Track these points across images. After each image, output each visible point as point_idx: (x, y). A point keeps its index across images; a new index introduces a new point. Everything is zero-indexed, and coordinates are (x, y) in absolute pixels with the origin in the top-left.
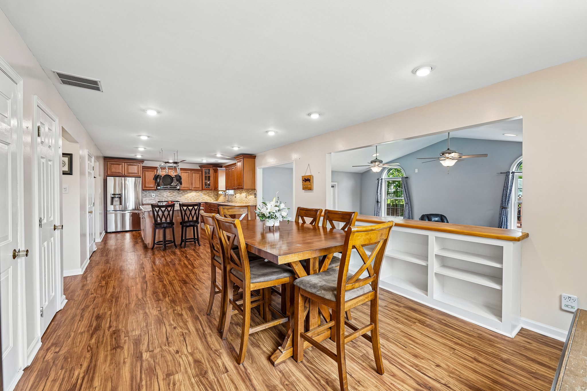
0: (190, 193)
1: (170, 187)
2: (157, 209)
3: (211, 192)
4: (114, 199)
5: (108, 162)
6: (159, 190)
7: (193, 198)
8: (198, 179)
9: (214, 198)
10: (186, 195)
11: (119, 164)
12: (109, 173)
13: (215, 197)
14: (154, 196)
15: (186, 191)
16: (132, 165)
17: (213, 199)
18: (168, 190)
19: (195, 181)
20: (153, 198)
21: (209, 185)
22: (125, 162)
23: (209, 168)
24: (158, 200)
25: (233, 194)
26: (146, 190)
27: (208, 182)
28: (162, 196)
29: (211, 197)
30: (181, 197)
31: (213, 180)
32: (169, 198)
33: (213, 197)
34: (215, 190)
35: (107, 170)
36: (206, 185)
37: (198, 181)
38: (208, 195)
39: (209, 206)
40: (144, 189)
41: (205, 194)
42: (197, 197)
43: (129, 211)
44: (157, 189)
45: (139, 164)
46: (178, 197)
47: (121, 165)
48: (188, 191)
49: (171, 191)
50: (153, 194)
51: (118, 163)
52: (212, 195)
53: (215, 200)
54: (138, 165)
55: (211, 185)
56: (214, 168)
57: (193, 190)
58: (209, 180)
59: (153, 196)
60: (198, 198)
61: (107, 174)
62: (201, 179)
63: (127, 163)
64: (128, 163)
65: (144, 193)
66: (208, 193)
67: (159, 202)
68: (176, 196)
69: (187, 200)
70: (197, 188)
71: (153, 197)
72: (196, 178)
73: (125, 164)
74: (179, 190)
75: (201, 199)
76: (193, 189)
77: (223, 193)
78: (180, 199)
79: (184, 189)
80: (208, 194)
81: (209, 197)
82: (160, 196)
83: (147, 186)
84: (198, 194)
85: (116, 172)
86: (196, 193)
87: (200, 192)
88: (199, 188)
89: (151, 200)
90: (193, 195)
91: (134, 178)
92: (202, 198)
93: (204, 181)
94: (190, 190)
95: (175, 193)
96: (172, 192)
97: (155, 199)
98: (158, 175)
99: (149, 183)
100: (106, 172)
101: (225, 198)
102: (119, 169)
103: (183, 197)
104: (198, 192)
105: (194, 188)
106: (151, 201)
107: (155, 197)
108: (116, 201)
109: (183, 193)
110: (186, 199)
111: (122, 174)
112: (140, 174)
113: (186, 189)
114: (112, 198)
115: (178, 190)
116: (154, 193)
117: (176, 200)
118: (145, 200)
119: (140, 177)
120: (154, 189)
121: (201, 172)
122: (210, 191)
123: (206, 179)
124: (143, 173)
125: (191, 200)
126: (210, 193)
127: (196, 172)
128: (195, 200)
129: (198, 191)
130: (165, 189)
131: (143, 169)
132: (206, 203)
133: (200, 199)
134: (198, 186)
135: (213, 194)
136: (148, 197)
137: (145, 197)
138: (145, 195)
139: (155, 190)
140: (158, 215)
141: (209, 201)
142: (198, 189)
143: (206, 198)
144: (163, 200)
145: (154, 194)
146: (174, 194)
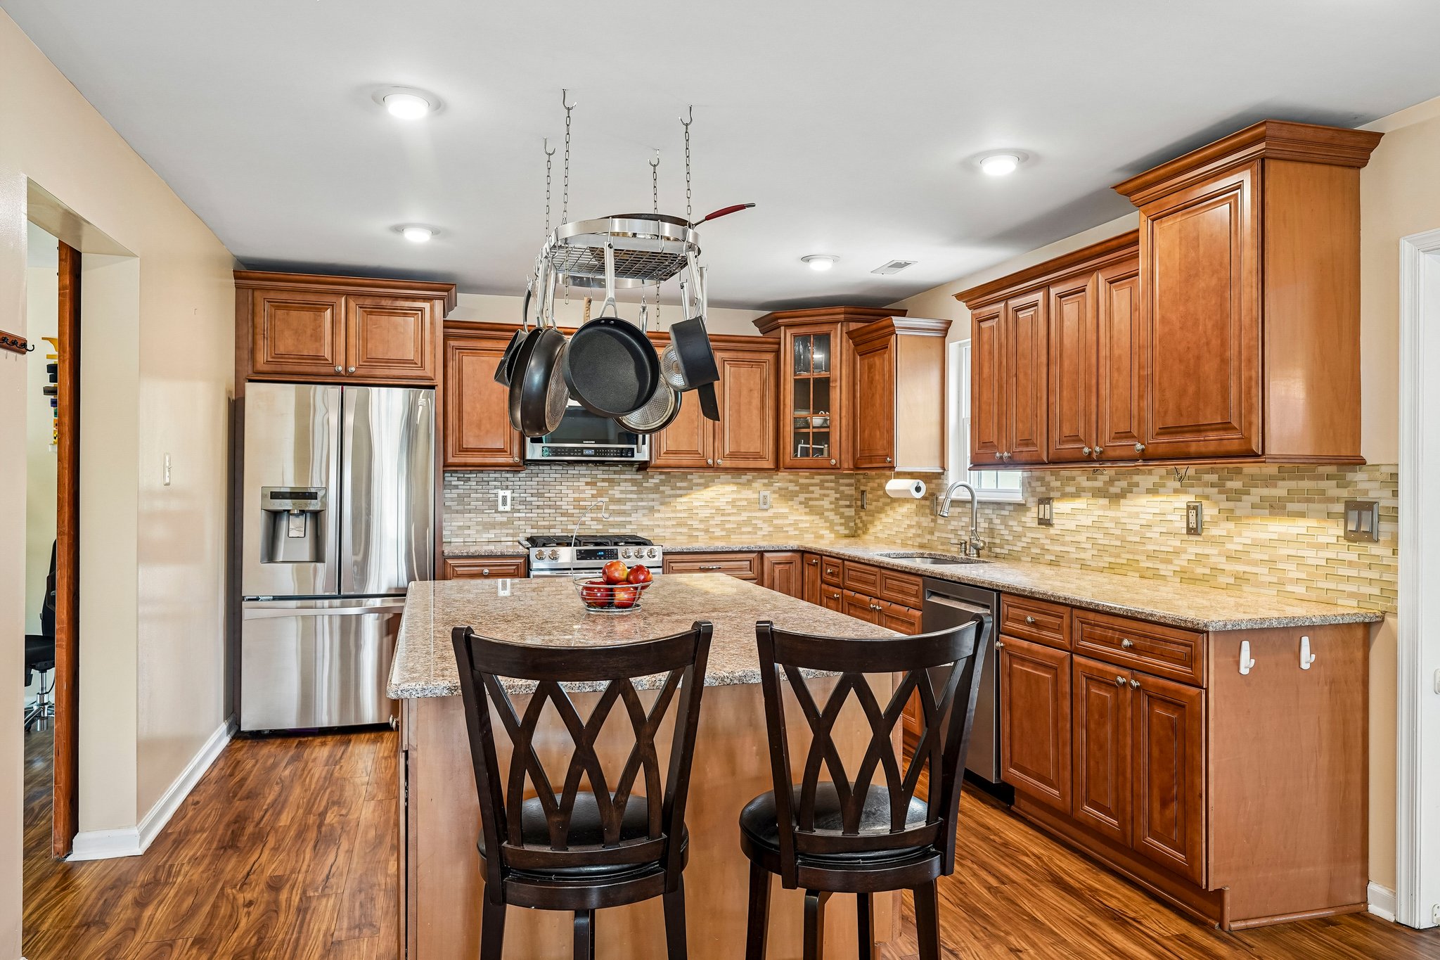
0: (706, 486)
1: (598, 452)
2: (519, 688)
3: (822, 486)
4: (284, 523)
5: (257, 294)
6: (534, 468)
7: (718, 519)
8: (756, 402)
9: (837, 519)
10: (682, 503)
11: (318, 308)
12: (261, 366)
13: (842, 515)
14: (508, 508)
15: (684, 477)
16: (393, 312)
17: (831, 529)
18: (582, 470)
19: (739, 412)
20: (499, 518)
21: (822, 437)
22: (348, 294)
23: (825, 329)
24: (531, 532)
25: (1018, 498)
26: (466, 465)
27: (817, 421)
28: (550, 507)
29: (820, 513)
30: (652, 510)
31: (844, 402)
32: (587, 519)
33: (831, 515)
34: (856, 468)
35: (250, 346)
36: (799, 437)
37: (756, 413)
38: (805, 503)
39: (835, 580)
40: (451, 460)
41: (787, 496)
42: (744, 516)
43: (377, 603)
44: (526, 463)
45: (426, 305)
46: (636, 510)
47: (329, 311)
48: (695, 478)
49: (599, 473)
50: (501, 493)
51: (312, 298)
52: (826, 503)
53: (843, 530)
54: (422, 310)
55: (835, 437)
56: (853, 326)
57: (726, 470)
58: (822, 404)
59: (504, 503)
60: (748, 522)
61: (250, 367)
62: (770, 402)
63: (361, 301)
64: (368, 302)
65: (456, 487)
66: (805, 488)
67: (533, 541)
68: (628, 506)
69: (684, 530)
70: (746, 456)
71: (501, 508)
72: (745, 392)
73: (352, 304)
74: (643, 466)
75: (766, 529)
76: (728, 464)
77: (918, 489)
78: (646, 521)
79: (673, 460)
80: (802, 497)
81: (813, 511)
82: (538, 507)
83: (470, 441)
84: (748, 494)
85: (302, 357)
86: (734, 488)
87: (758, 484)
88: (758, 456)
89: (493, 525)
90: (722, 502)
91: (399, 392)
92: (769, 520)
93: (789, 413)
94: (708, 467)
95: (623, 486)
96: (604, 480)
97: (510, 522)
98: (535, 333)
99: (479, 426)
100: (245, 354)
101: (926, 521)
102: (317, 337)
103: (664, 513)
104: (749, 482)
105: (733, 455)
106: (491, 535)
107: (514, 510)
108: (295, 530)
109: (667, 490)
110: (679, 525)
111: (329, 370)
112: (432, 367)
113: (686, 460)
114: (274, 517)
115: (639, 470)
116: (507, 488)
117: (627, 531)
118: (460, 528)
119: (432, 387)
120: (510, 460)
121: (770, 357)
122: (817, 479)
123: (801, 403)
124: (450, 364)
125: (707, 531)
126: (817, 491)
127: (740, 355)
128: (730, 532)
129: (749, 476)
130: (569, 462)
131: (446, 337)
132: (803, 553)
133: (760, 523)
134: (754, 446)
135: (833, 495)
136: (477, 511)
137: (462, 512)
138: (460, 499)
139: (515, 468)
140: (525, 759)
141: (809, 542)
142: (752, 464)
143: (792, 518)
144: (553, 527)
145: (508, 493)
146: (616, 492)
